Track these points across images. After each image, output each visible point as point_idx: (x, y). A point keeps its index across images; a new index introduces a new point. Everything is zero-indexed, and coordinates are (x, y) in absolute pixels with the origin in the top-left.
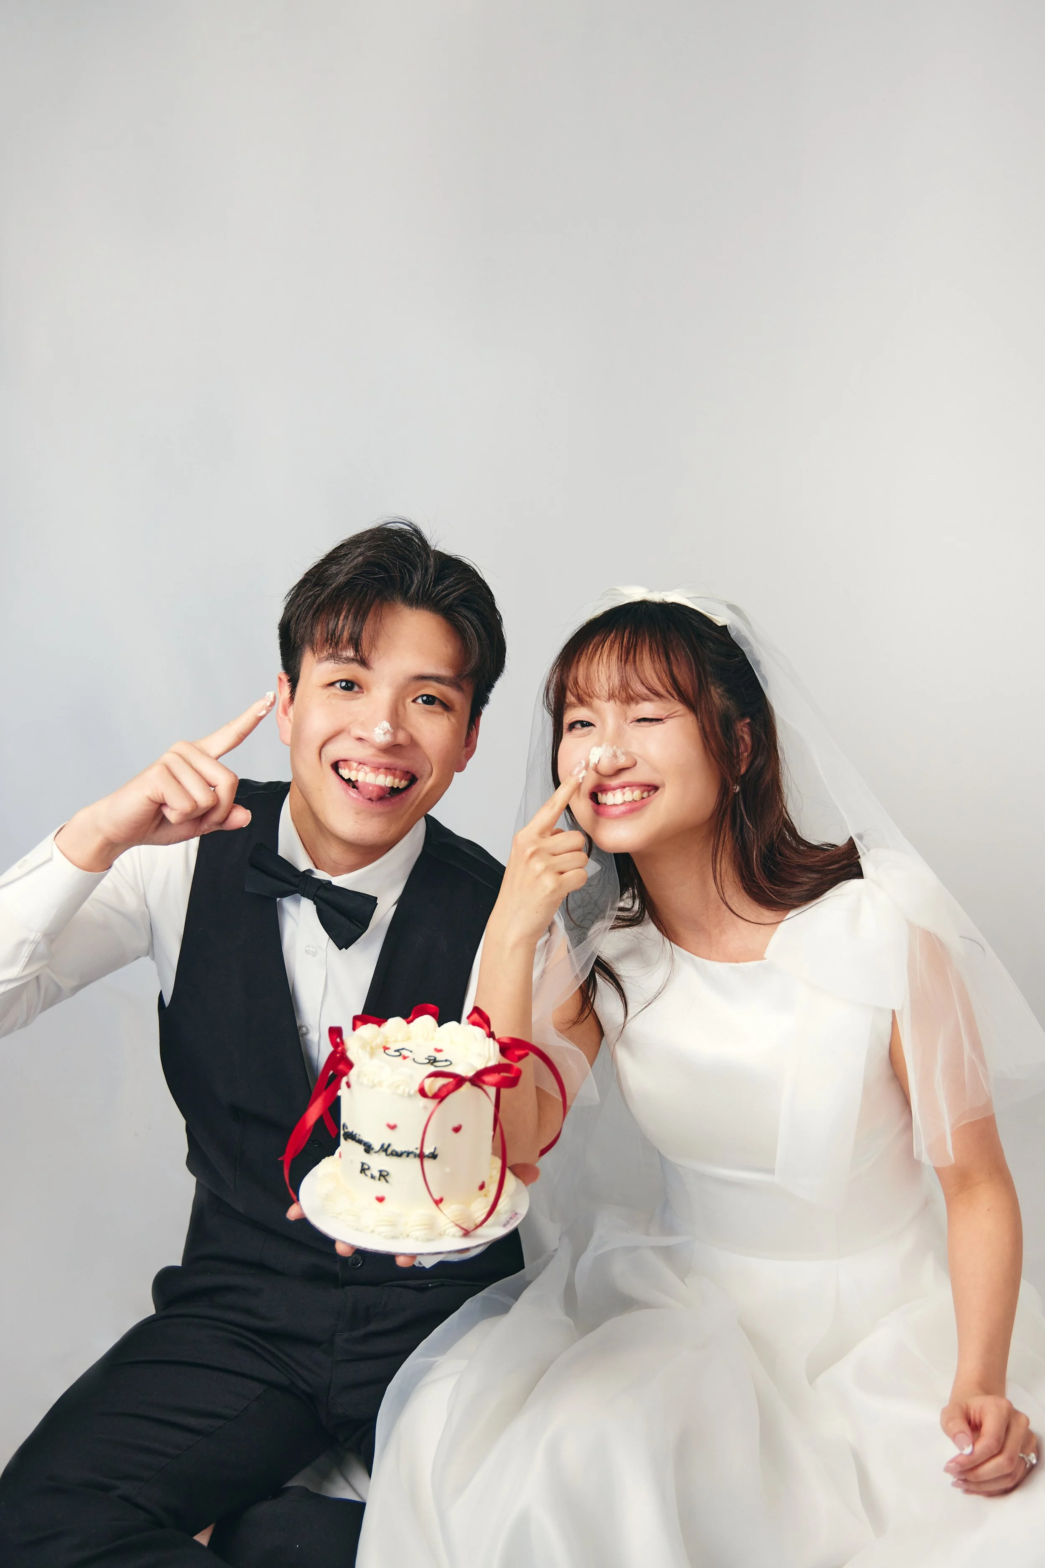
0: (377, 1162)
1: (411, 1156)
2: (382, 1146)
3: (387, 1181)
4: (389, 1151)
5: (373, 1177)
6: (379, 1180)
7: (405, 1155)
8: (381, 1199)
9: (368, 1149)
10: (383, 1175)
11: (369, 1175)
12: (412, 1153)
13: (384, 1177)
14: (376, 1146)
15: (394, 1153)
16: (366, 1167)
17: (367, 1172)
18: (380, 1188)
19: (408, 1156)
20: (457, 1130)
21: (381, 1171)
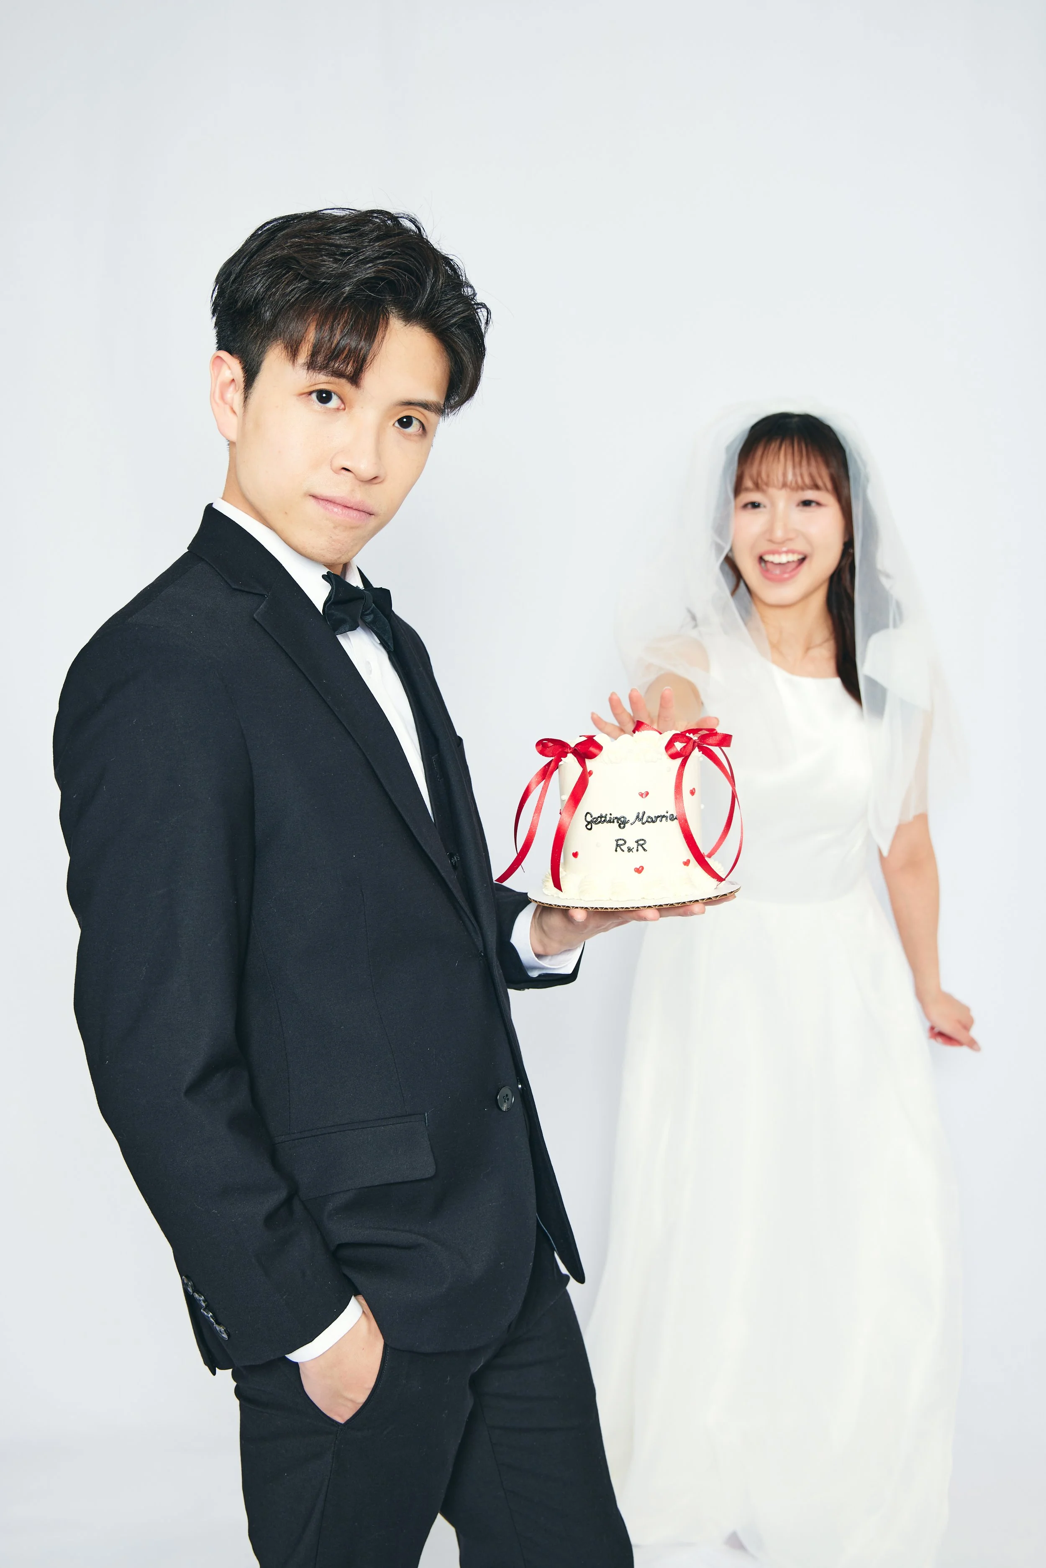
0: (631, 833)
1: (664, 819)
2: (638, 817)
3: (645, 850)
4: (645, 820)
5: (630, 850)
6: (637, 850)
7: (659, 819)
8: (639, 870)
9: (622, 822)
10: (641, 844)
11: (626, 849)
12: (664, 816)
13: (641, 845)
14: (631, 817)
15: (649, 820)
16: (620, 842)
17: (625, 848)
18: (638, 858)
19: (661, 821)
20: (692, 792)
21: (637, 842)
